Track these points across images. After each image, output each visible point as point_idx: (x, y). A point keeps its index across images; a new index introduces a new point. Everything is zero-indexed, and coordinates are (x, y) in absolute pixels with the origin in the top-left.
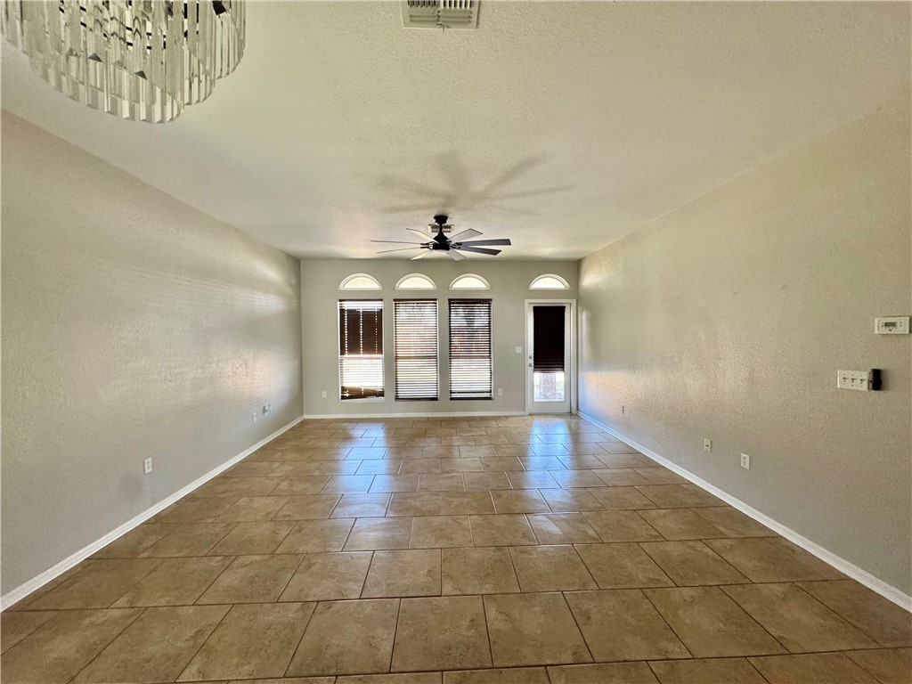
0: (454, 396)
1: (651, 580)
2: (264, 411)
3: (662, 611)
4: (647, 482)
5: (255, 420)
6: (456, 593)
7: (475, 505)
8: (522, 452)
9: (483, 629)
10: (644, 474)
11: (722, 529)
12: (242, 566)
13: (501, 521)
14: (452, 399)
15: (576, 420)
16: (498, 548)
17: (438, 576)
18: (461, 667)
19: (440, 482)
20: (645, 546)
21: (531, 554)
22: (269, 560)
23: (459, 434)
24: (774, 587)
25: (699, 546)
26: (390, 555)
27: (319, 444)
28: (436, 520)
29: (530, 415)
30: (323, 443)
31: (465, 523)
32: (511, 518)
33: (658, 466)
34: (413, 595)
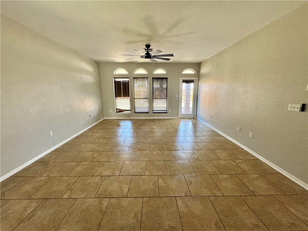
0: (154, 112)
1: (213, 172)
2: (90, 116)
3: (215, 181)
4: (217, 141)
5: (87, 119)
6: (150, 175)
7: (158, 147)
8: (176, 131)
9: (157, 185)
10: (216, 138)
11: (239, 156)
12: (82, 165)
13: (166, 153)
14: (153, 113)
15: (195, 120)
16: (165, 161)
17: (144, 169)
18: (149, 196)
19: (148, 140)
20: (213, 161)
21: (175, 163)
22: (91, 163)
23: (155, 124)
24: (254, 175)
25: (231, 161)
26: (130, 162)
27: (109, 127)
28: (145, 152)
29: (180, 118)
30: (110, 127)
31: (154, 153)
32: (170, 152)
33: (221, 136)
34: (136, 175)
